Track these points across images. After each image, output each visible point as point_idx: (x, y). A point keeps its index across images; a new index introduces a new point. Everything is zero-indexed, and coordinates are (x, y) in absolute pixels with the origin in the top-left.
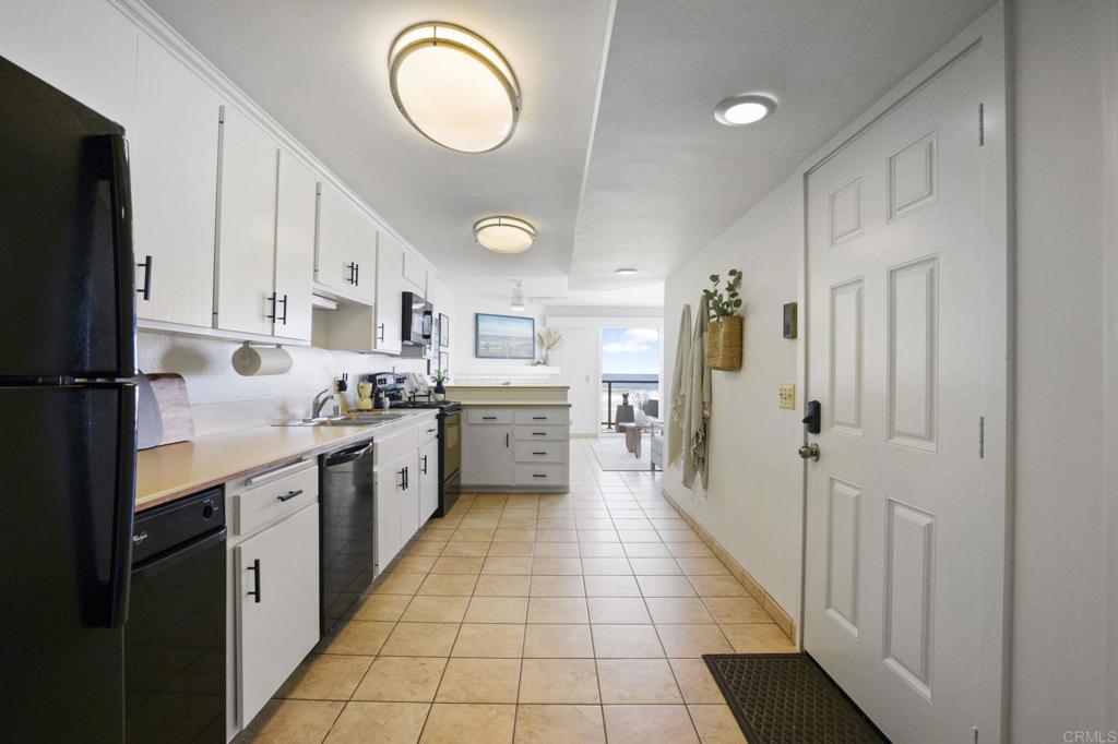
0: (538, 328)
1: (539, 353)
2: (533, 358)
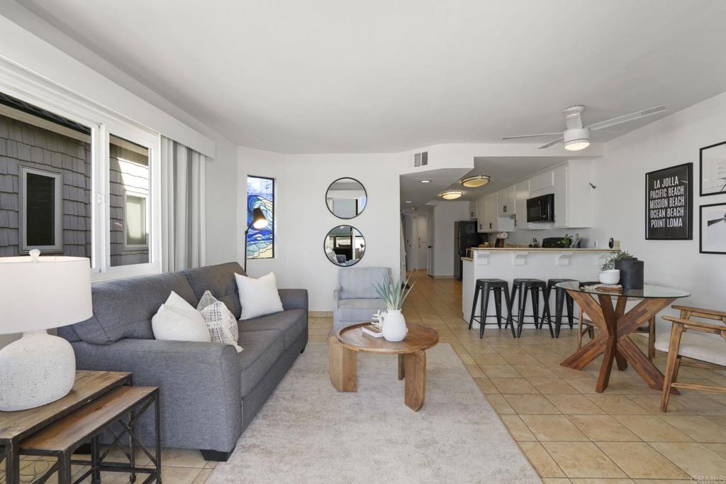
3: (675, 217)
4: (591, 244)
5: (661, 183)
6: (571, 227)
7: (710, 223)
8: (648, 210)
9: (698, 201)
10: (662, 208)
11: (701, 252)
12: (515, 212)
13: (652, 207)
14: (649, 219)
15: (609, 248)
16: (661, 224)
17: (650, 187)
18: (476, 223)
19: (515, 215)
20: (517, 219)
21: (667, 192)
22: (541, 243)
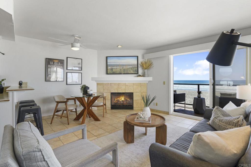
0: (140, 60)
1: (140, 71)
2: (138, 73)
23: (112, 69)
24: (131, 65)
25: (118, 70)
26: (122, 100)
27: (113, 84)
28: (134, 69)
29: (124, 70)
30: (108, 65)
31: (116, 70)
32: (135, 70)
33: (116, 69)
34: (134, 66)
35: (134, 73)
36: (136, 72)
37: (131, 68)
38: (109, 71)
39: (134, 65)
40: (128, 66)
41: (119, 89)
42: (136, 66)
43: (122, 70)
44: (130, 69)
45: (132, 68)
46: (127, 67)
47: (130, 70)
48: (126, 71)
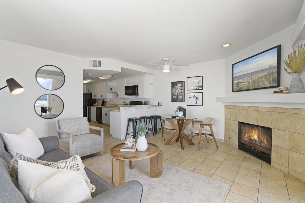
2: (279, 86)
3: (180, 96)
4: (150, 103)
5: (176, 85)
6: (146, 97)
7: (189, 98)
8: (172, 93)
9: (186, 92)
10: (176, 93)
11: (187, 105)
12: (117, 91)
13: (173, 92)
14: (172, 96)
15: (158, 105)
16: (176, 97)
17: (173, 86)
18: (91, 94)
19: (117, 92)
20: (118, 93)
21: (178, 88)
22: (129, 103)
23: (238, 84)
24: (265, 70)
25: (245, 83)
26: (254, 138)
27: (241, 108)
28: (272, 76)
29: (254, 82)
30: (234, 78)
31: (243, 84)
32: (273, 80)
33: (243, 82)
34: (270, 72)
35: (271, 85)
36: (275, 83)
37: (265, 76)
38: (235, 87)
39: (269, 68)
40: (260, 73)
41: (248, 118)
42: (276, 70)
43: (250, 83)
44: (263, 79)
45: (267, 75)
46: (258, 76)
47: (262, 81)
48: (256, 84)
